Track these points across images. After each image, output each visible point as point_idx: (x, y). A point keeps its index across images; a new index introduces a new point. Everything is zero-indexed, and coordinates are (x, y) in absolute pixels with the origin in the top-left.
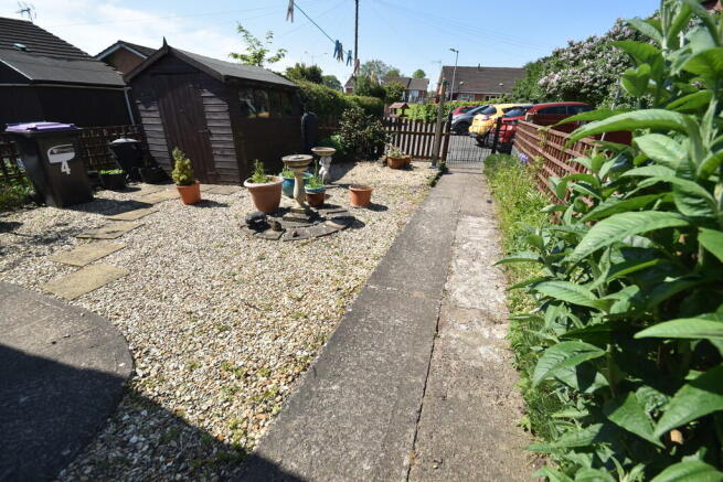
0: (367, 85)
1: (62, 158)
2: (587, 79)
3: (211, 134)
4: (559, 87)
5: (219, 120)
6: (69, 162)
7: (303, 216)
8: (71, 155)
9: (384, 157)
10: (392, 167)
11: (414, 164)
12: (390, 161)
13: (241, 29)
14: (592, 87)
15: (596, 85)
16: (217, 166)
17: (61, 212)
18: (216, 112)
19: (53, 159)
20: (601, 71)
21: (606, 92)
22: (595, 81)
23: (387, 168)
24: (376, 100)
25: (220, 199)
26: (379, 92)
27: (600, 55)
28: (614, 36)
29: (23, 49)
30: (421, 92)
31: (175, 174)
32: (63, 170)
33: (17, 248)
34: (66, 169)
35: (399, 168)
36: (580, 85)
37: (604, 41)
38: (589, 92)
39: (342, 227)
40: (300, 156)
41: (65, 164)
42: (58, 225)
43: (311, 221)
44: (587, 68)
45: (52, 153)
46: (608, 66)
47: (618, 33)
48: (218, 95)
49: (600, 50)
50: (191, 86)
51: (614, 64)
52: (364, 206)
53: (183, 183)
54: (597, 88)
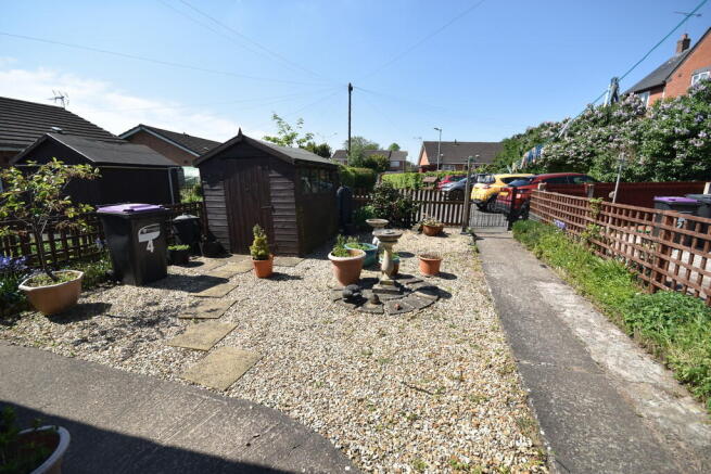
0: (361, 157)
1: (148, 237)
2: (571, 152)
3: (274, 210)
4: (545, 160)
5: (284, 197)
6: (154, 240)
7: (393, 288)
8: (156, 234)
9: (419, 225)
10: (428, 234)
11: (446, 230)
12: (427, 229)
13: (275, 117)
14: (577, 160)
15: (581, 157)
16: (277, 239)
17: (143, 290)
18: (281, 192)
19: (142, 238)
20: (583, 146)
21: (591, 164)
22: (579, 154)
23: (423, 235)
24: (369, 171)
25: (290, 271)
26: (371, 164)
27: (579, 133)
28: (588, 118)
29: (59, 132)
30: (401, 162)
31: (253, 249)
32: (148, 248)
33: (122, 333)
34: (151, 248)
35: (435, 235)
36: (566, 158)
37: (579, 122)
38: (575, 164)
39: (436, 297)
40: (391, 231)
41: (151, 243)
42: (149, 304)
43: (401, 293)
44: (570, 144)
45: (142, 233)
46: (589, 142)
47: (591, 116)
48: (285, 175)
49: (577, 130)
50: (259, 168)
51: (594, 140)
52: (436, 275)
53: (260, 258)
54: (582, 160)
